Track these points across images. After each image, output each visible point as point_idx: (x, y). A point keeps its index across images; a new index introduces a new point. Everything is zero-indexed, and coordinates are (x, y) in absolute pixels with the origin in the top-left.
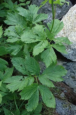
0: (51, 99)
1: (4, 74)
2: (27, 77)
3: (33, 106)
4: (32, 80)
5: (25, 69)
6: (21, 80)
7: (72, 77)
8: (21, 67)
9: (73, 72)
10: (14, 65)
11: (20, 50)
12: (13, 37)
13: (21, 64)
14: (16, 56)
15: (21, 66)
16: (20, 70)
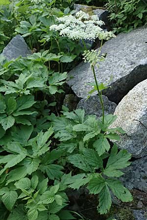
3: (107, 206)
5: (85, 165)
6: (85, 177)
7: (143, 178)
8: (80, 164)
9: (142, 171)
14: (72, 154)
15: (81, 162)
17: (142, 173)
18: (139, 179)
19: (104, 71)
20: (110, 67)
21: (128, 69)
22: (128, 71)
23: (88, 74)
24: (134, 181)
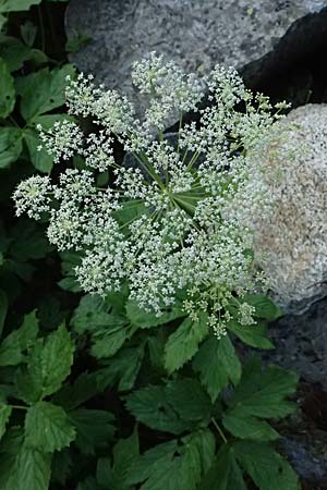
0: (280, 470)
1: (112, 465)
2: (188, 437)
4: (208, 441)
5: (174, 415)
6: (176, 454)
8: (161, 416)
10: (139, 418)
11: (140, 364)
12: (106, 327)
13: (160, 405)
15: (162, 409)
16: (162, 425)
17: (303, 344)
18: (296, 355)
19: (188, 25)
20: (207, 12)
21: (267, 30)
22: (268, 38)
23: (137, 33)
24: (282, 360)
